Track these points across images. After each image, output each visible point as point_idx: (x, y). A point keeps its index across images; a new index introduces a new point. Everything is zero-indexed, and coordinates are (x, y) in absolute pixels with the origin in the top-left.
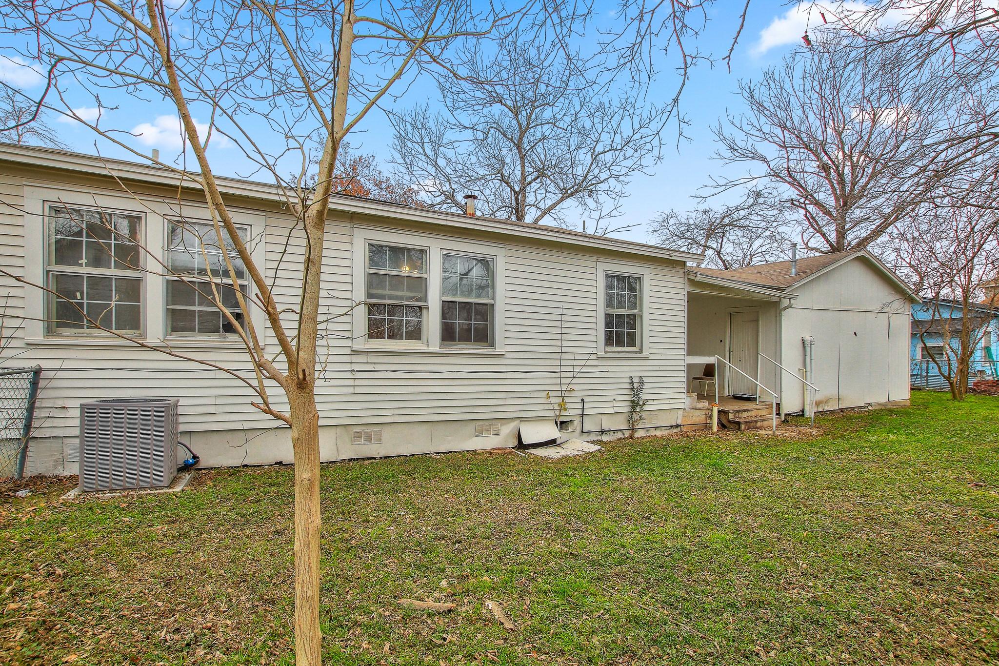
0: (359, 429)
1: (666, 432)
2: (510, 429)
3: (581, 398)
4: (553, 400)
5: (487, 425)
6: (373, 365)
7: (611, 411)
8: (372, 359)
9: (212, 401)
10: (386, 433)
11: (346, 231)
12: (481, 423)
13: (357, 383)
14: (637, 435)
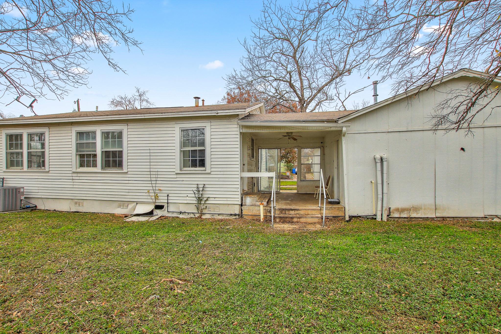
0: (76, 201)
1: (227, 217)
2: (132, 206)
3: (168, 194)
4: (151, 194)
5: (123, 203)
6: (79, 177)
7: (186, 202)
8: (79, 175)
9: (37, 188)
10: (85, 203)
11: (70, 129)
12: (120, 202)
13: (74, 184)
14: (204, 217)
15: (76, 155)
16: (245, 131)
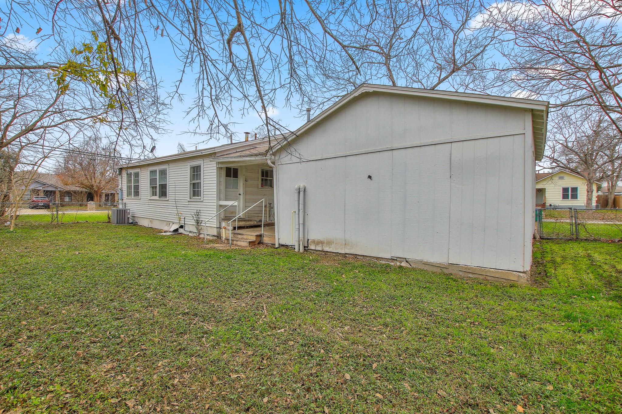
3: (185, 217)
4: (178, 217)
7: (192, 223)
8: (152, 201)
13: (150, 207)
14: (200, 236)
15: (150, 187)
16: (220, 166)
